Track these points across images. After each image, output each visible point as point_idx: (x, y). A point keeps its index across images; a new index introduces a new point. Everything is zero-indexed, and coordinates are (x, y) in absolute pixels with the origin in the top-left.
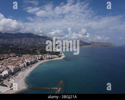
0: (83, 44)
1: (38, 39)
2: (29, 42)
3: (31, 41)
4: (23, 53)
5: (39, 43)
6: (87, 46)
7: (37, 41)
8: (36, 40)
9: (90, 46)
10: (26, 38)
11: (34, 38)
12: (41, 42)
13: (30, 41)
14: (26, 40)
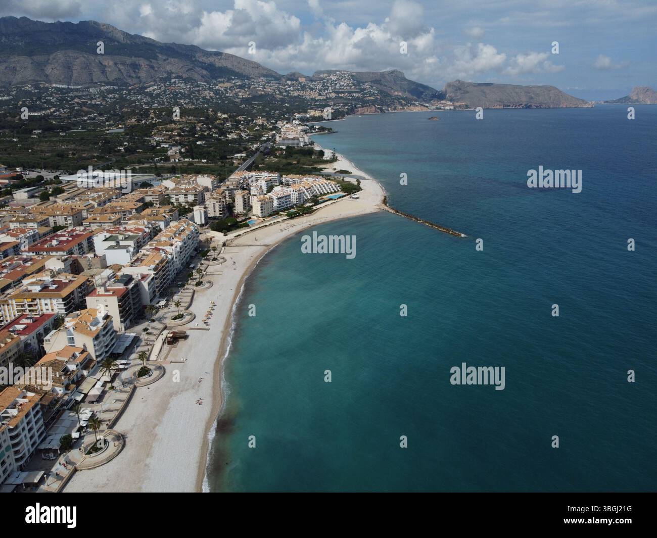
0: (407, 95)
1: (142, 62)
2: (93, 83)
3: (104, 72)
4: (62, 155)
5: (152, 89)
6: (432, 107)
7: (142, 75)
8: (135, 67)
9: (448, 106)
10: (71, 53)
11: (118, 58)
12: (164, 80)
13: (97, 75)
14: (68, 67)
